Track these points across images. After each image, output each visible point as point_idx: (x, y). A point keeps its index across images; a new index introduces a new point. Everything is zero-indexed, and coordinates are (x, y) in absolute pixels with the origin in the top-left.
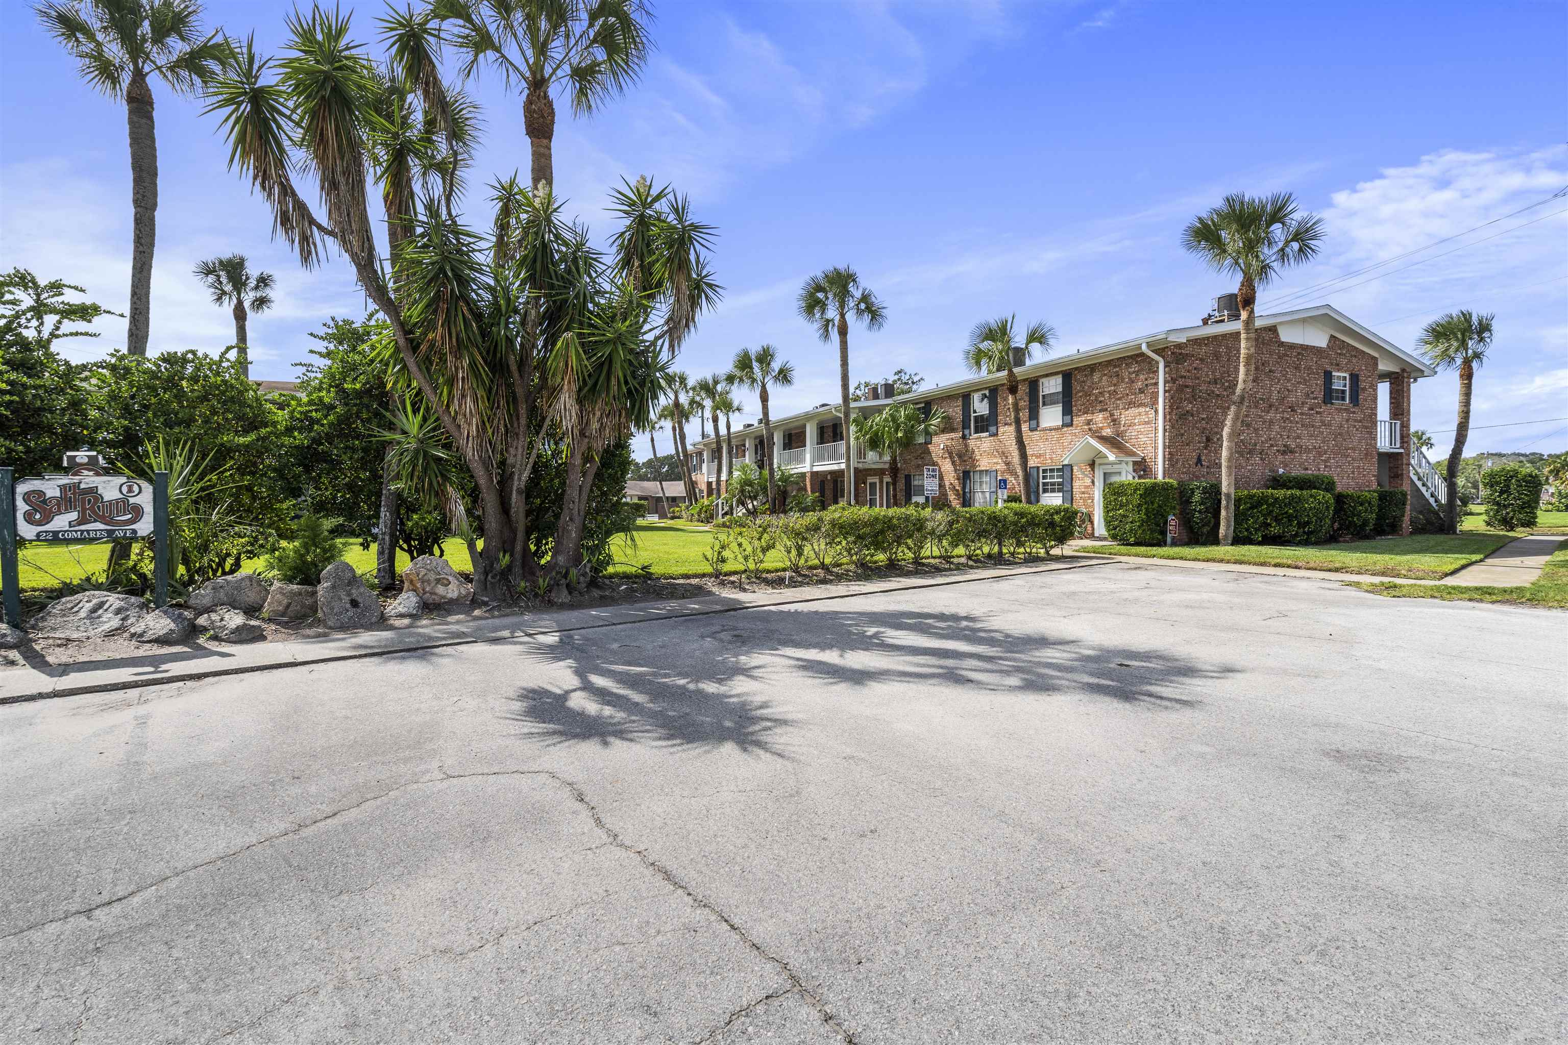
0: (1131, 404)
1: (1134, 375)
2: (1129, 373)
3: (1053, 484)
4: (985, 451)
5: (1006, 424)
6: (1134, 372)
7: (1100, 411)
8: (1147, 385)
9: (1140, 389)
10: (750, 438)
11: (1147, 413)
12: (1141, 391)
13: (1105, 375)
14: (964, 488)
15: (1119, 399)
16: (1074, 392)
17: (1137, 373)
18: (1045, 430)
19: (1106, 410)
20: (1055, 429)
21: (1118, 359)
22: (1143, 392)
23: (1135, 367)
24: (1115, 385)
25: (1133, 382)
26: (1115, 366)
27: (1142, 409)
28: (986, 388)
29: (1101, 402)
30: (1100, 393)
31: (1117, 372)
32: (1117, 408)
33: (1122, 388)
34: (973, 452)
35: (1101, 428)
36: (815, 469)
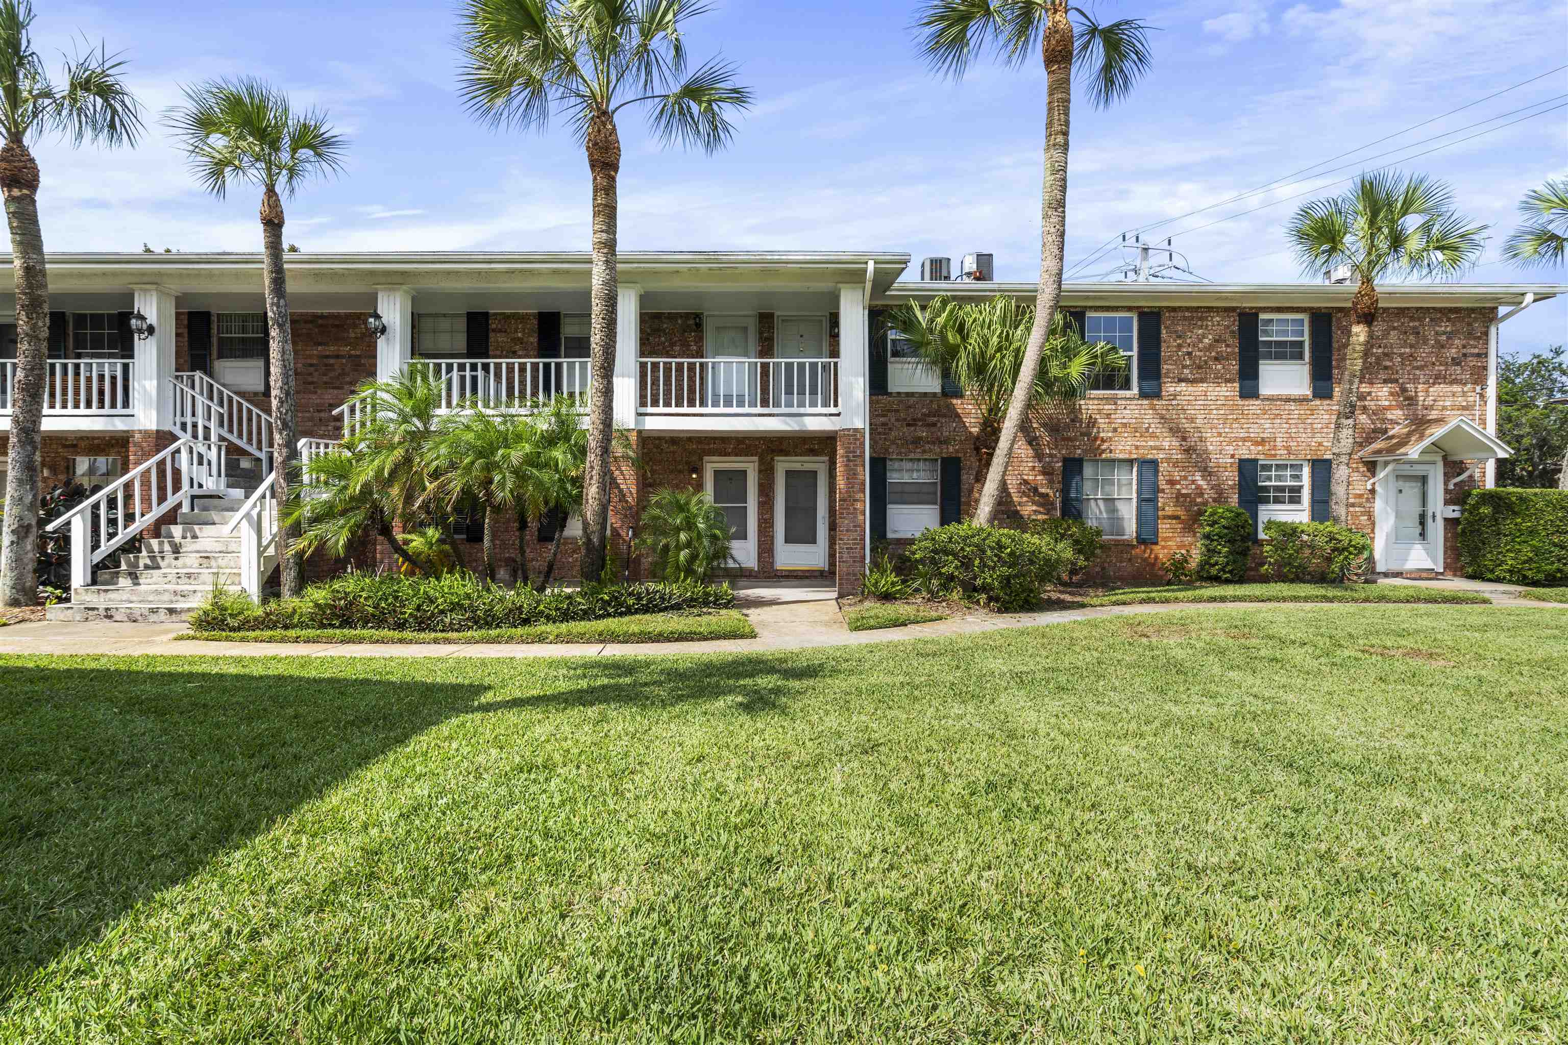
0: (1438, 379)
1: (1444, 338)
2: (1437, 333)
3: (1281, 489)
4: (1125, 425)
5: (1181, 380)
6: (1444, 333)
7: (1385, 381)
8: (1465, 355)
9: (1453, 359)
10: (162, 294)
11: (1464, 394)
12: (1456, 362)
13: (1394, 328)
14: (1065, 491)
15: (1417, 368)
16: (1335, 345)
17: (1450, 336)
18: (1271, 399)
19: (1396, 381)
20: (1294, 400)
21: (1418, 309)
22: (1458, 364)
23: (1445, 327)
24: (1411, 346)
25: (1443, 347)
26: (1412, 319)
27: (1457, 388)
28: (1130, 309)
29: (1386, 368)
30: (1386, 355)
31: (1414, 328)
32: (1416, 380)
33: (1423, 352)
34: (1092, 422)
35: (1386, 408)
36: (652, 424)
